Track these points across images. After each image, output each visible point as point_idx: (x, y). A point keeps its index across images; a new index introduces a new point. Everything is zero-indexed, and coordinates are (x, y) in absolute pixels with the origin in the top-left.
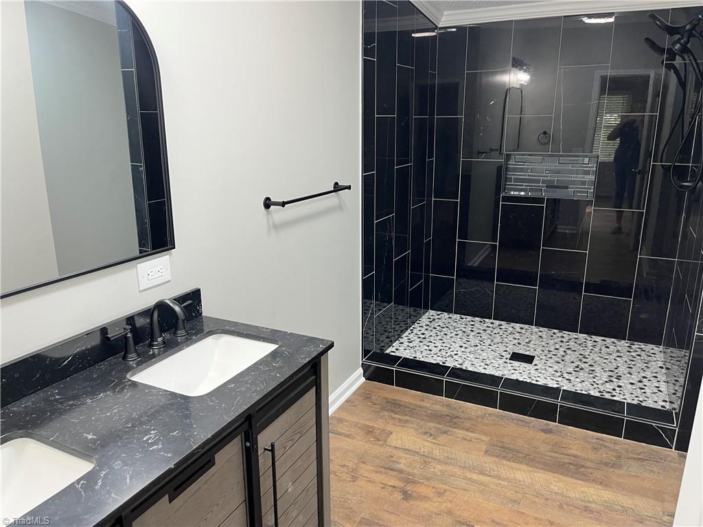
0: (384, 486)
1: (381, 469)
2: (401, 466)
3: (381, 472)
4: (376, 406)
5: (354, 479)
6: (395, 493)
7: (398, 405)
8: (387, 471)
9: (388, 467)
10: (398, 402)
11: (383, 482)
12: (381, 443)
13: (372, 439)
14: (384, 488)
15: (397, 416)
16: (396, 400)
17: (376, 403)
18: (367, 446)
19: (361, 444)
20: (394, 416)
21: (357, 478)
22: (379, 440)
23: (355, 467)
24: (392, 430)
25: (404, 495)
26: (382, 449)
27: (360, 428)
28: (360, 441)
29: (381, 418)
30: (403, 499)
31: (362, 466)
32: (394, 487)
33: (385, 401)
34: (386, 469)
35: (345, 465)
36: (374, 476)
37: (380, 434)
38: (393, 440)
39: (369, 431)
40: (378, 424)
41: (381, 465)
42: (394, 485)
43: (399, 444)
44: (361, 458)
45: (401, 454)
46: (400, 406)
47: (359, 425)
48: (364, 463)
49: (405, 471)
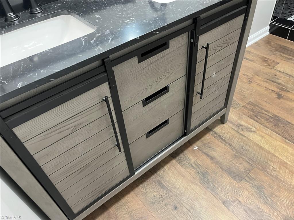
0: (267, 89)
1: (268, 81)
2: (280, 81)
3: (267, 82)
4: (273, 48)
5: (250, 82)
6: (273, 94)
7: (287, 49)
8: (271, 82)
9: (272, 80)
10: (287, 48)
11: (266, 87)
12: (270, 67)
13: (266, 65)
14: (266, 90)
15: (284, 55)
16: (286, 47)
17: (273, 46)
18: (262, 67)
19: (258, 66)
20: (283, 55)
21: (252, 82)
22: (270, 66)
23: (252, 76)
24: (279, 62)
25: (278, 95)
26: (271, 71)
27: (260, 58)
28: (258, 64)
29: (274, 54)
30: (277, 98)
31: (257, 77)
32: (273, 91)
33: (279, 46)
34: (270, 81)
35: (246, 75)
36: (262, 83)
37: (272, 63)
38: (279, 67)
39: (265, 60)
40: (272, 57)
41: (268, 79)
42: (273, 90)
43: (282, 70)
44: (256, 73)
45: (282, 75)
46: (288, 50)
47: (259, 56)
48: (258, 75)
49: (282, 84)
